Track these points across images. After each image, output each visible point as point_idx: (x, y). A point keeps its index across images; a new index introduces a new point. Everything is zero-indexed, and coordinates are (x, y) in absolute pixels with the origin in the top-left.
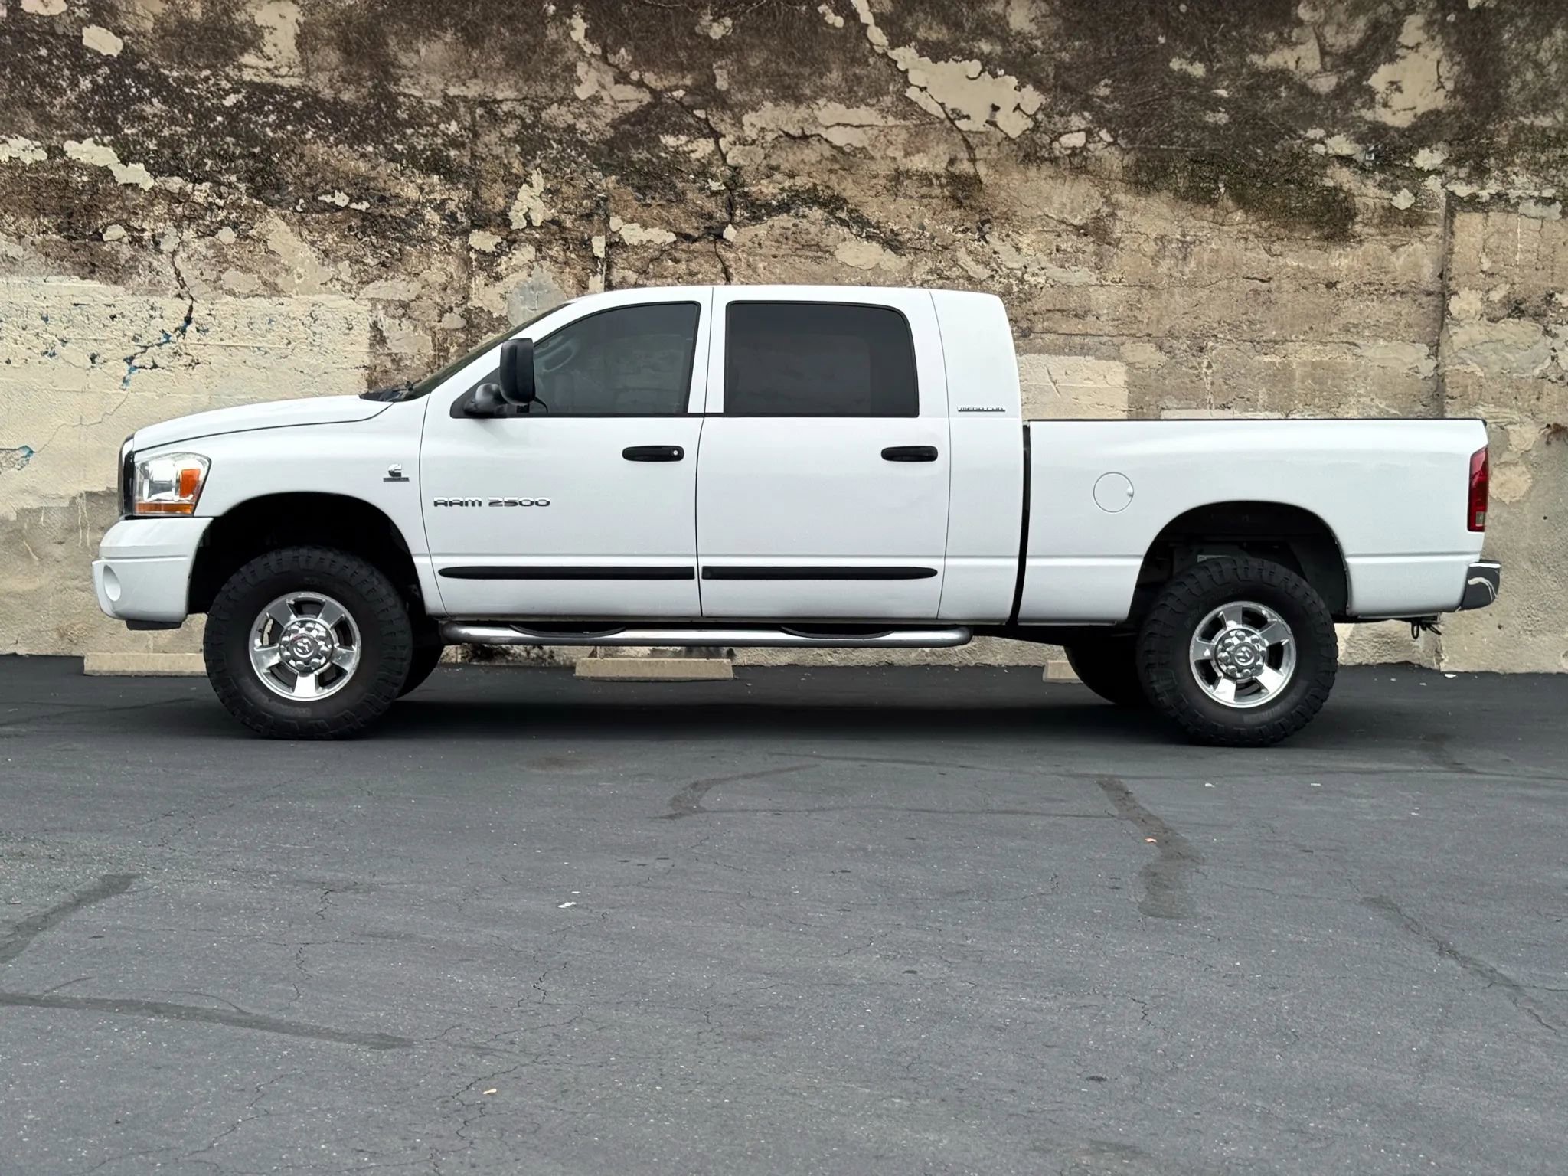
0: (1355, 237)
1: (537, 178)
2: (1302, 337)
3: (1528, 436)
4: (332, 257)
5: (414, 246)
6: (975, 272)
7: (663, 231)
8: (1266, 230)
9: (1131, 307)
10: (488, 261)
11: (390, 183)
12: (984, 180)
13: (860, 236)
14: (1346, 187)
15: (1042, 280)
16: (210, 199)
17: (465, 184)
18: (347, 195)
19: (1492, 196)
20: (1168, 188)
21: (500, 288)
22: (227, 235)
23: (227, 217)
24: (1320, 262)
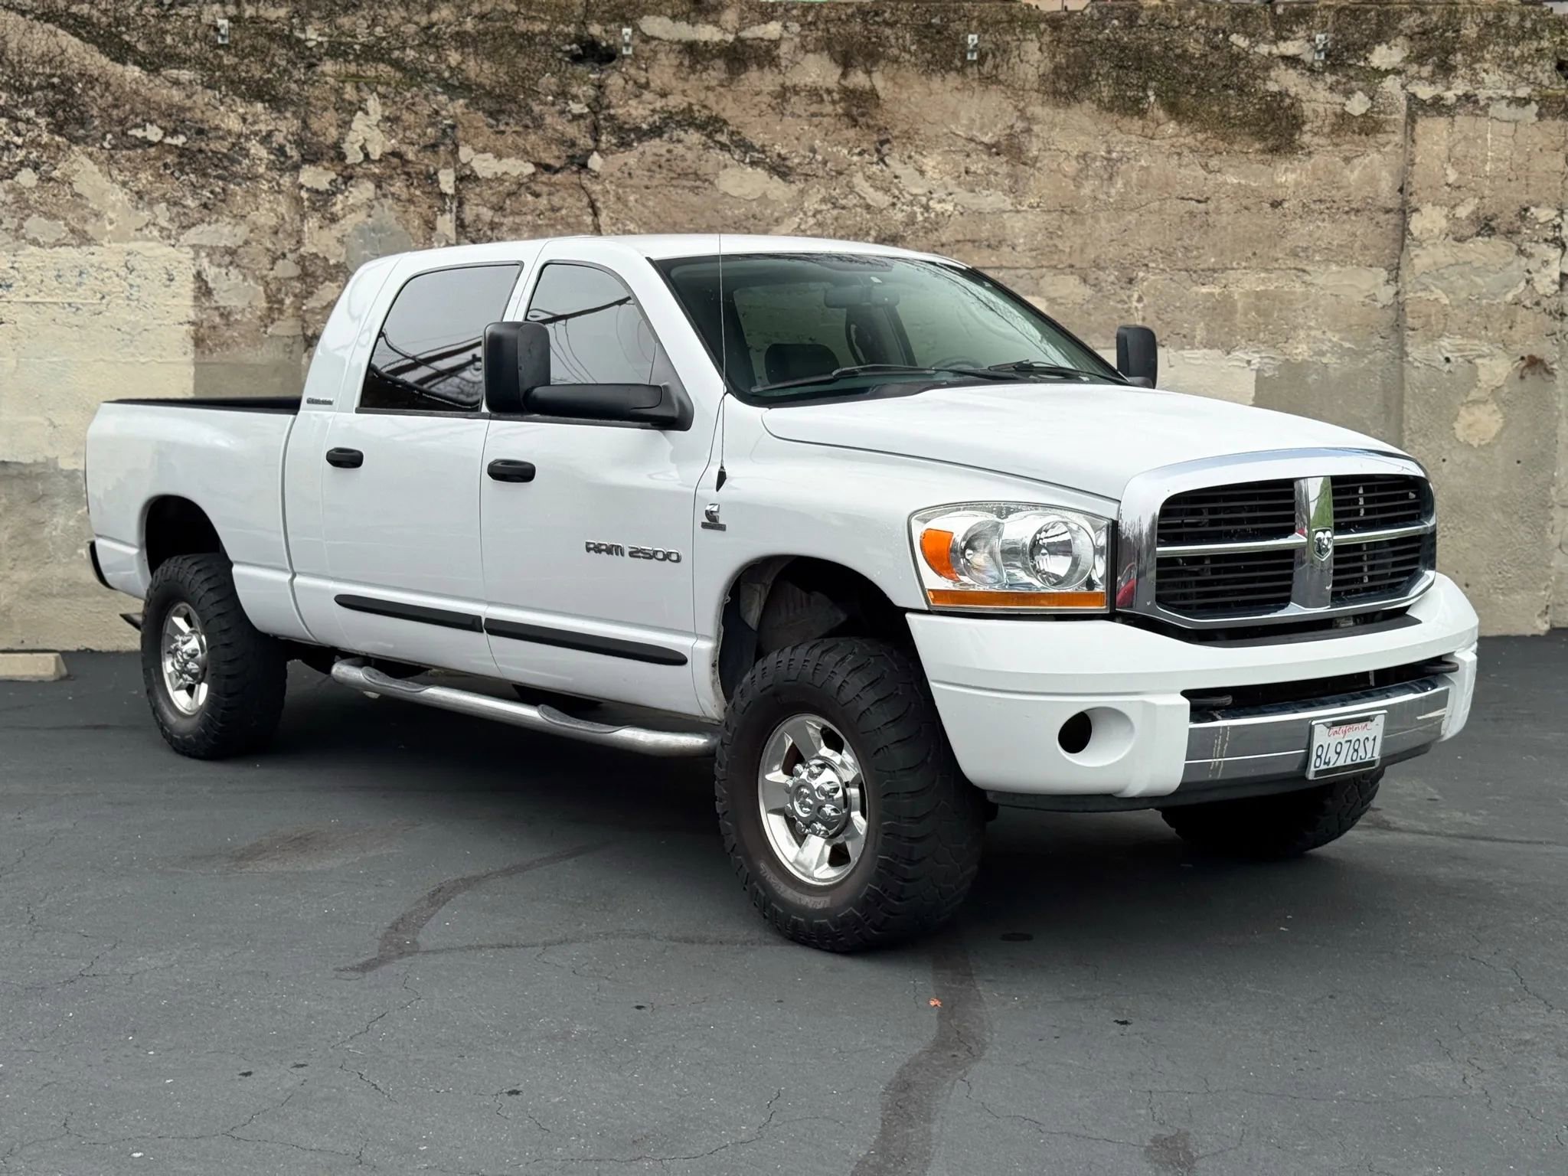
0: (1303, 148)
1: (373, 104)
2: (1244, 264)
3: (1498, 371)
4: (146, 198)
5: (239, 185)
6: (873, 200)
7: (521, 162)
8: (1202, 143)
9: (1051, 235)
10: (322, 200)
11: (208, 114)
12: (882, 94)
13: (743, 161)
14: (1292, 91)
15: (950, 207)
16: (7, 137)
17: (294, 113)
18: (161, 128)
19: (1459, 98)
20: (1089, 99)
21: (336, 230)
22: (27, 178)
23: (26, 157)
24: (1263, 179)
